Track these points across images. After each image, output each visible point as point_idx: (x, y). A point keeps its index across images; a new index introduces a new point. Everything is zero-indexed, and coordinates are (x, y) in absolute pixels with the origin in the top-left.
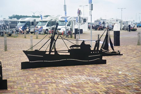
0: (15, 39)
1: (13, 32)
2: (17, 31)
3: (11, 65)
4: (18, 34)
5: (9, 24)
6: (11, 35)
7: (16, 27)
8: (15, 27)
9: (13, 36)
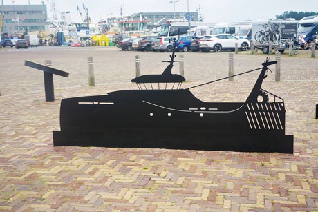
0: (292, 58)
1: (287, 46)
2: (296, 43)
3: (294, 109)
4: (297, 49)
5: (280, 30)
6: (283, 51)
7: (295, 36)
8: (292, 36)
9: (288, 54)
